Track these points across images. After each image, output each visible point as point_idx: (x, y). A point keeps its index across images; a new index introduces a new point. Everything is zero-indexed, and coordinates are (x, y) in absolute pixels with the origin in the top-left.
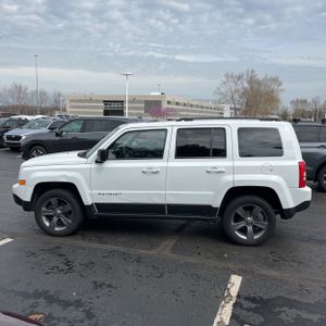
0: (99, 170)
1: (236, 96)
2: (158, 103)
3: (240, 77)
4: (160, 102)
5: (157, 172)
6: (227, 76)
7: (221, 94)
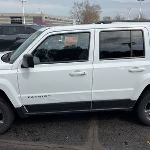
0: (27, 76)
1: (80, 15)
2: (41, 18)
3: (82, 5)
4: (42, 17)
5: (84, 75)
6: (75, 4)
7: (73, 13)
